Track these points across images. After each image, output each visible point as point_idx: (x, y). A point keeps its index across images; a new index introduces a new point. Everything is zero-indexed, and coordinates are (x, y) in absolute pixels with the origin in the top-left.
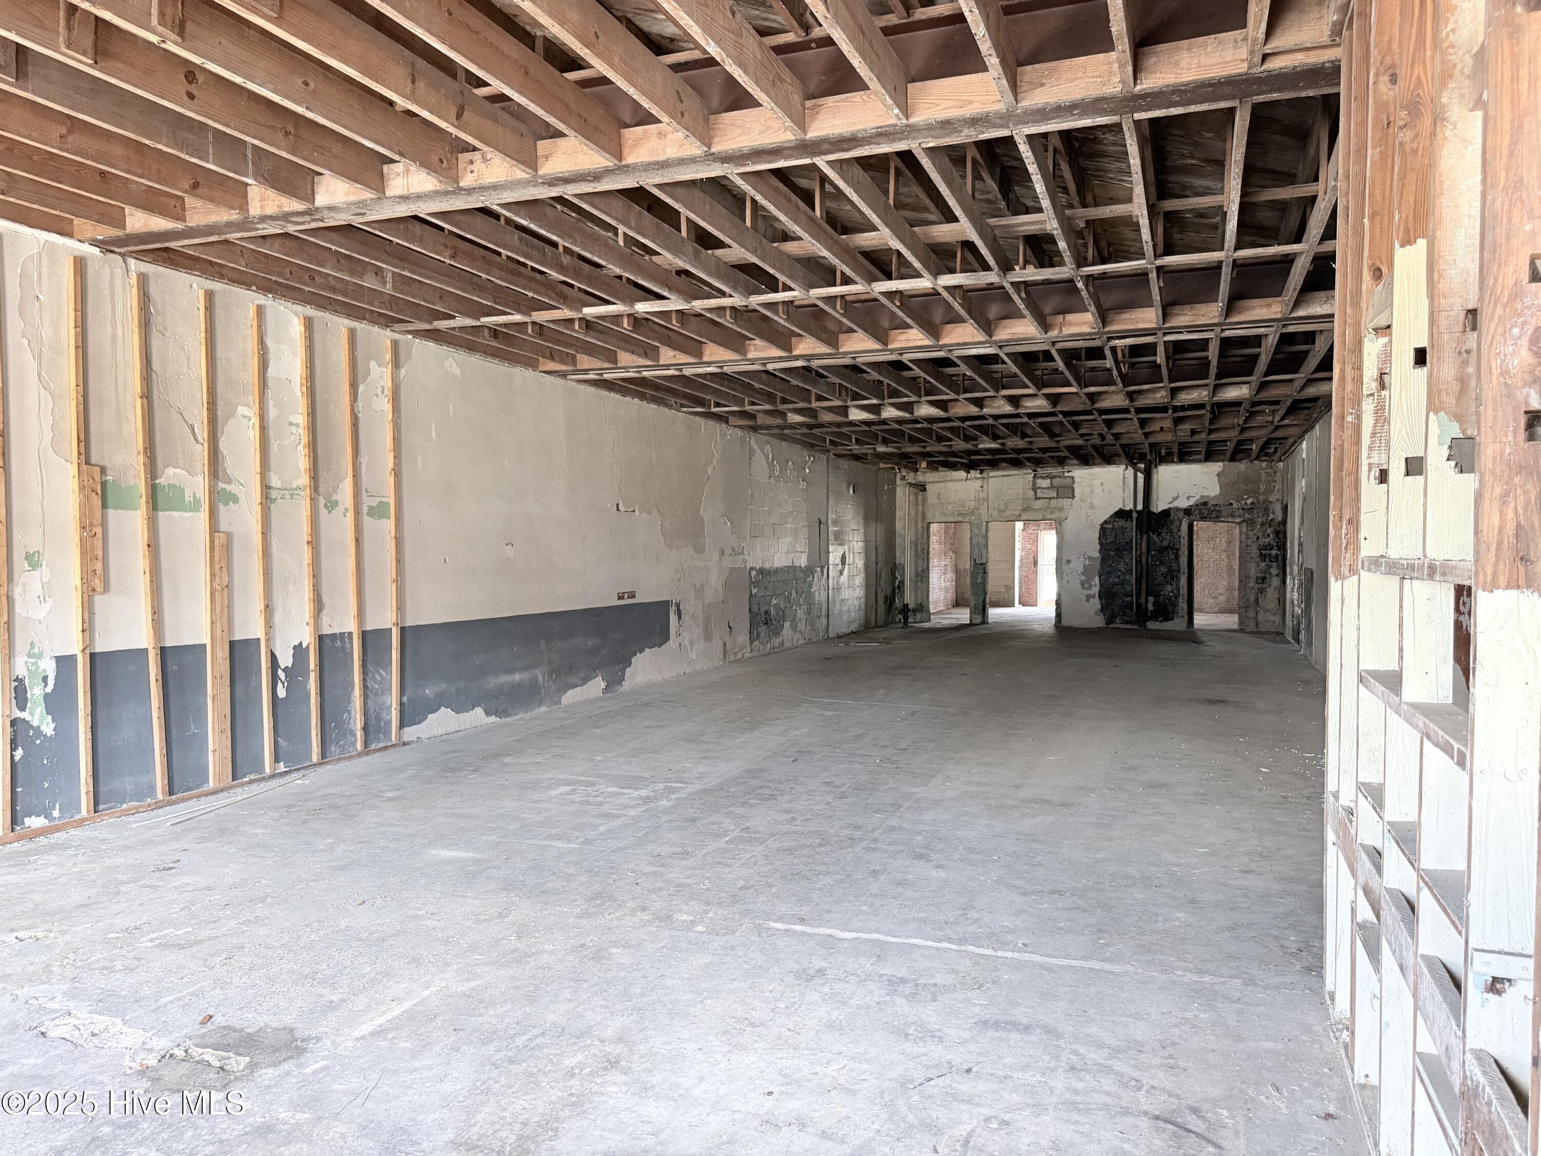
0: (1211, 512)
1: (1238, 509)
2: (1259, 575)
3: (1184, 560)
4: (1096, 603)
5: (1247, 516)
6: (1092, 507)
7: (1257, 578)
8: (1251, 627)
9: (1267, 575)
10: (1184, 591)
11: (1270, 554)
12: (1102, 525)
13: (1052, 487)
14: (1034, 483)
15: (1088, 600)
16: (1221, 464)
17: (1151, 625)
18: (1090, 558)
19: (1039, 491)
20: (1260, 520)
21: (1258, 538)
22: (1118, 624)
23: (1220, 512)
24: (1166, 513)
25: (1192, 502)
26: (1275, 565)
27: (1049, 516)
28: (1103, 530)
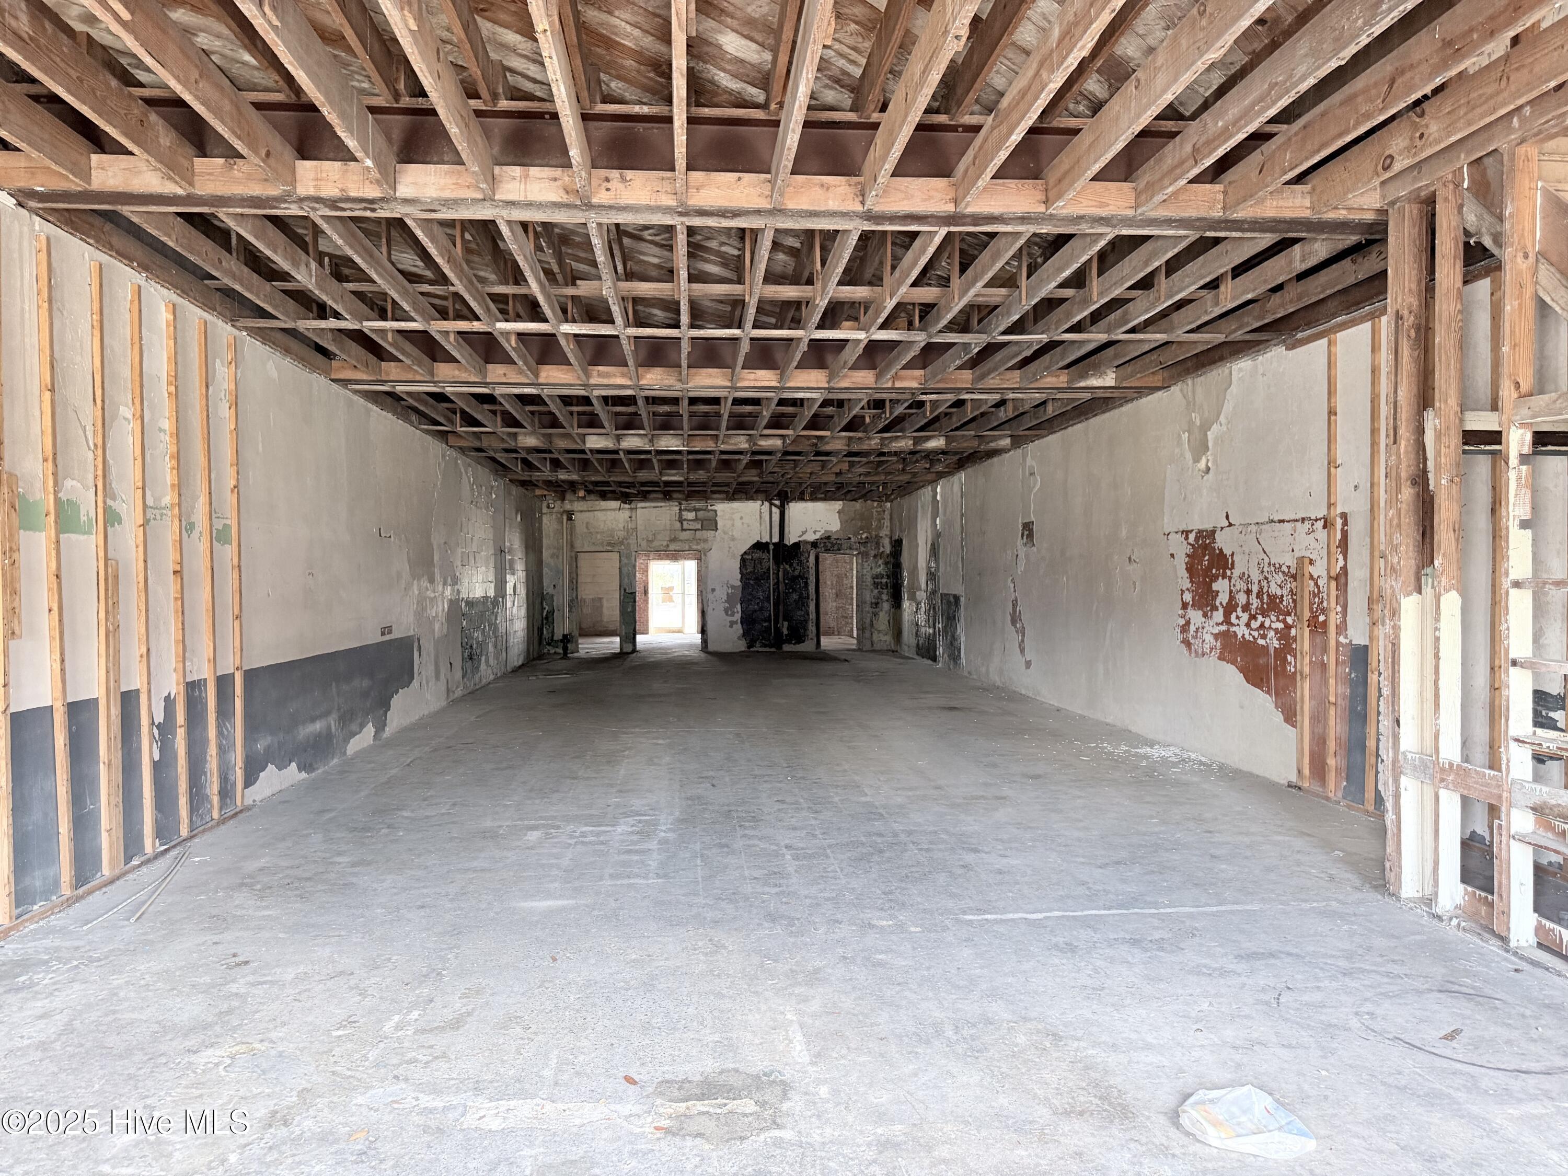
0: (833, 545)
1: (855, 543)
2: (873, 600)
3: (812, 588)
4: (738, 629)
5: (862, 549)
6: (733, 539)
7: (871, 603)
8: (868, 646)
9: (881, 600)
10: (813, 616)
11: (882, 582)
12: (742, 555)
13: (696, 519)
14: (680, 516)
15: (731, 626)
16: (841, 503)
17: (787, 648)
18: (733, 587)
19: (685, 523)
20: (872, 553)
21: (872, 568)
22: (758, 648)
23: (841, 545)
24: (797, 545)
25: (818, 536)
26: (884, 591)
27: (695, 547)
28: (743, 560)
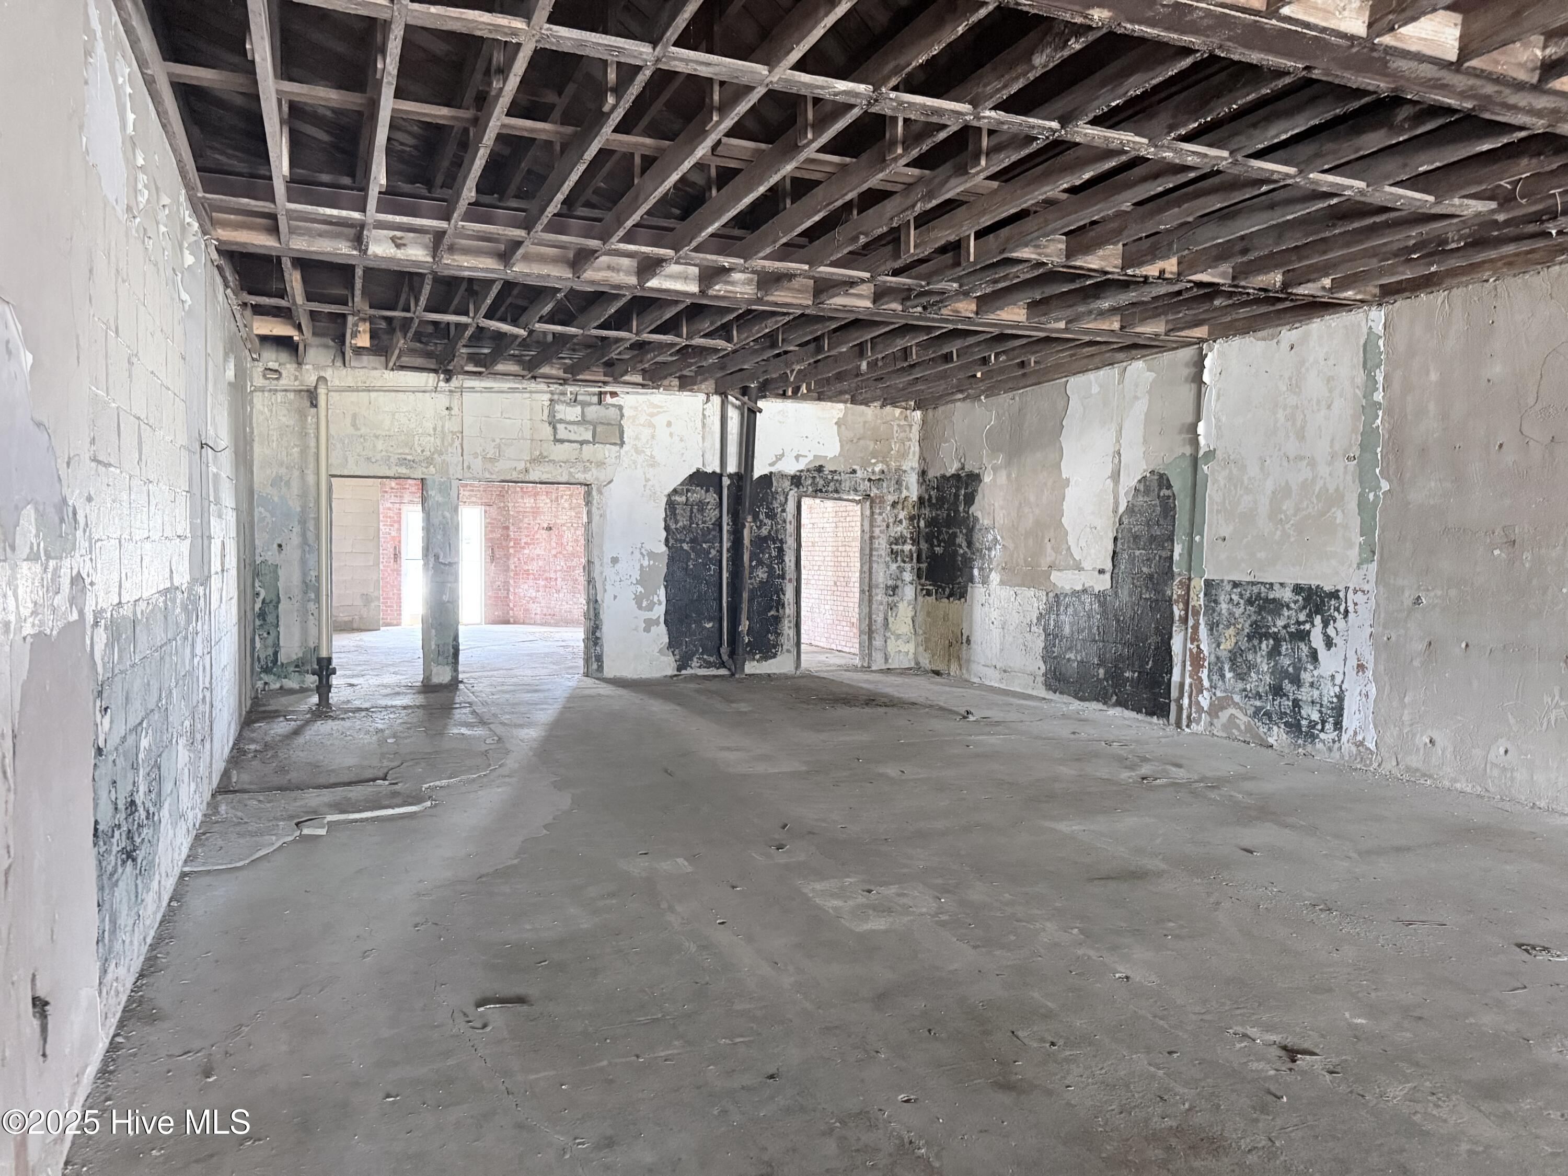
0: (827, 482)
1: (864, 480)
2: (890, 583)
4: (661, 633)
5: (873, 491)
6: (653, 464)
7: (887, 587)
8: (879, 662)
9: (899, 583)
10: (790, 608)
11: (903, 551)
12: (669, 496)
13: (583, 421)
14: (552, 413)
16: (841, 406)
18: (651, 555)
19: (560, 427)
20: (891, 498)
21: (888, 526)
22: (695, 669)
23: (840, 482)
24: (767, 479)
25: (801, 466)
26: (908, 566)
27: (580, 476)
28: (671, 506)
